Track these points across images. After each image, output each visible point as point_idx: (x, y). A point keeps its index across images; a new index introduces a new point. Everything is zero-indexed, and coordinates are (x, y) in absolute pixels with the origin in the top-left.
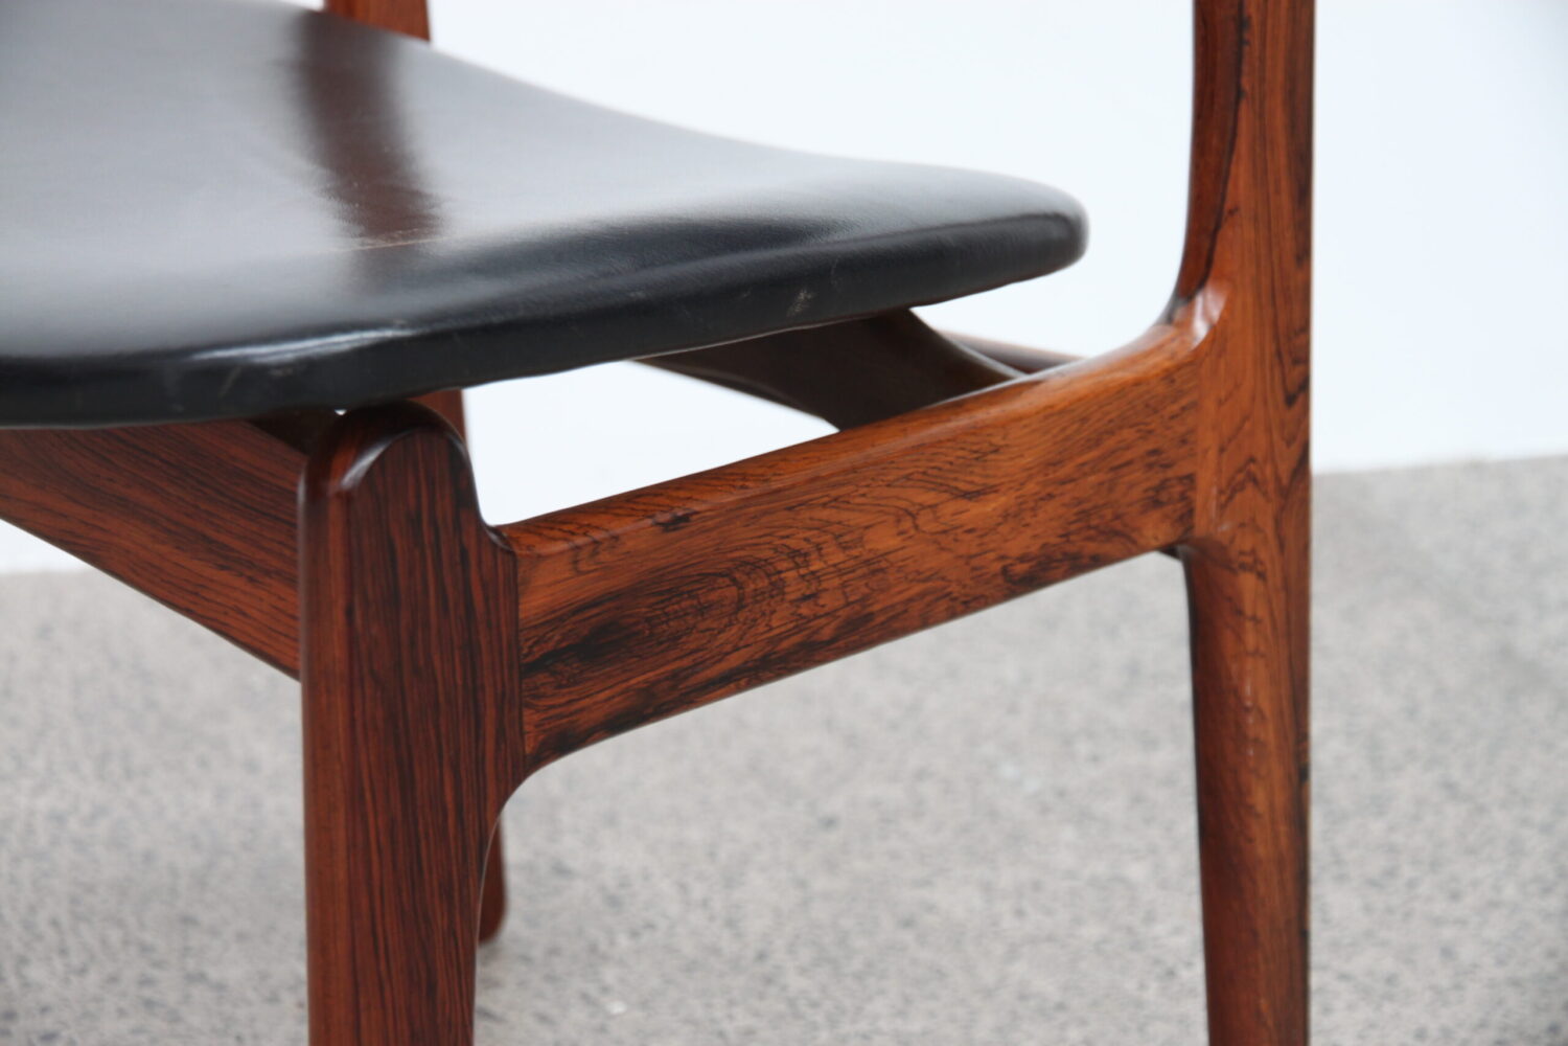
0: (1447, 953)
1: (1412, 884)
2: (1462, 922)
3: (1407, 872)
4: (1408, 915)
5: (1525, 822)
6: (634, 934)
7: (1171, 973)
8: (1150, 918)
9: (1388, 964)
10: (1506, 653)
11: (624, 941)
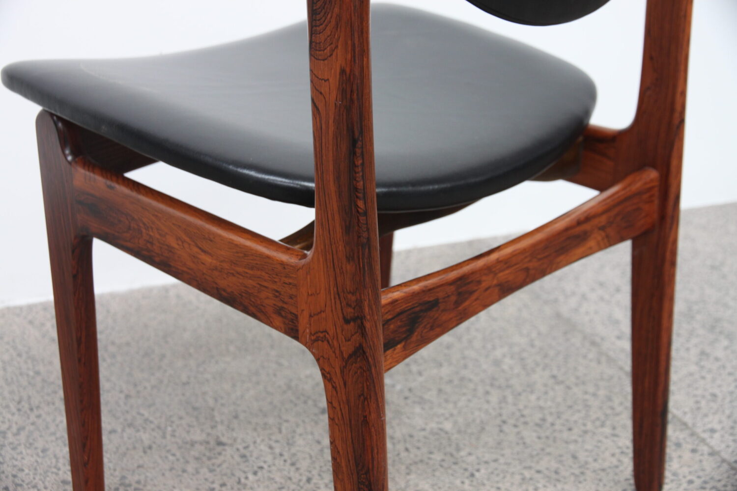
0: (574, 457)
1: (553, 424)
2: (576, 441)
3: (550, 419)
4: (555, 441)
5: (586, 393)
6: (255, 473)
7: (472, 475)
8: (458, 449)
9: (554, 465)
10: (558, 315)
11: (251, 477)
